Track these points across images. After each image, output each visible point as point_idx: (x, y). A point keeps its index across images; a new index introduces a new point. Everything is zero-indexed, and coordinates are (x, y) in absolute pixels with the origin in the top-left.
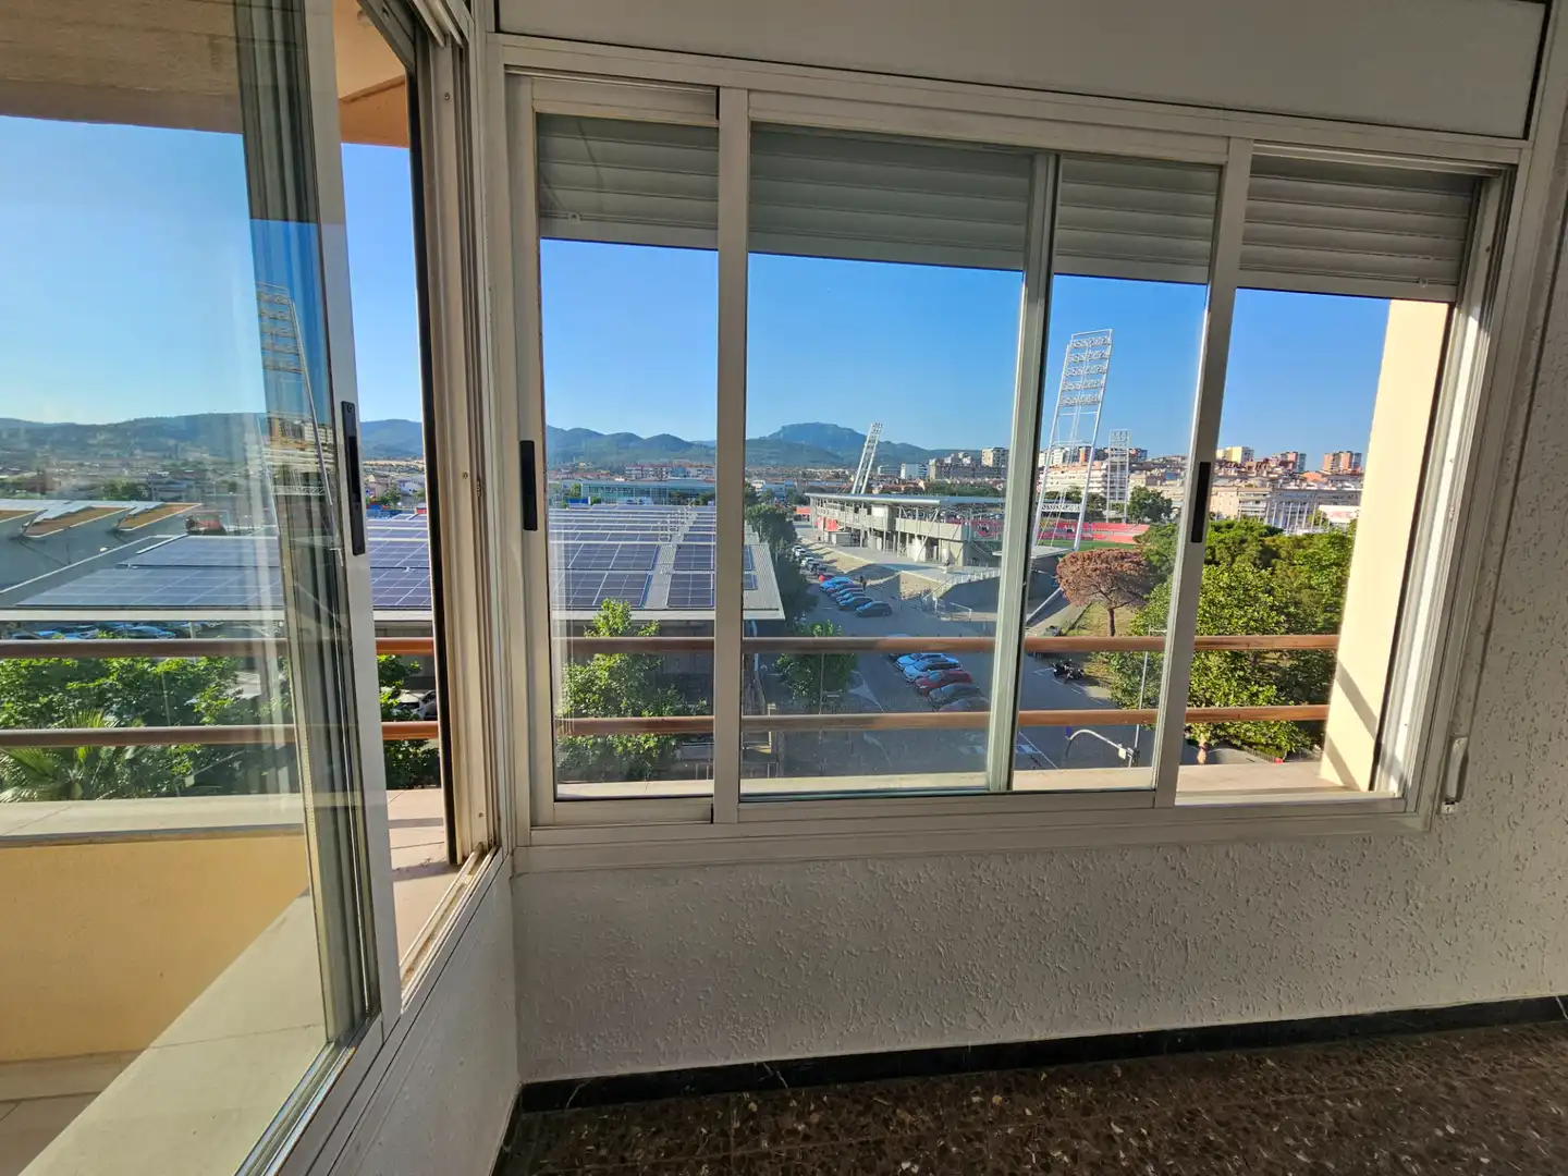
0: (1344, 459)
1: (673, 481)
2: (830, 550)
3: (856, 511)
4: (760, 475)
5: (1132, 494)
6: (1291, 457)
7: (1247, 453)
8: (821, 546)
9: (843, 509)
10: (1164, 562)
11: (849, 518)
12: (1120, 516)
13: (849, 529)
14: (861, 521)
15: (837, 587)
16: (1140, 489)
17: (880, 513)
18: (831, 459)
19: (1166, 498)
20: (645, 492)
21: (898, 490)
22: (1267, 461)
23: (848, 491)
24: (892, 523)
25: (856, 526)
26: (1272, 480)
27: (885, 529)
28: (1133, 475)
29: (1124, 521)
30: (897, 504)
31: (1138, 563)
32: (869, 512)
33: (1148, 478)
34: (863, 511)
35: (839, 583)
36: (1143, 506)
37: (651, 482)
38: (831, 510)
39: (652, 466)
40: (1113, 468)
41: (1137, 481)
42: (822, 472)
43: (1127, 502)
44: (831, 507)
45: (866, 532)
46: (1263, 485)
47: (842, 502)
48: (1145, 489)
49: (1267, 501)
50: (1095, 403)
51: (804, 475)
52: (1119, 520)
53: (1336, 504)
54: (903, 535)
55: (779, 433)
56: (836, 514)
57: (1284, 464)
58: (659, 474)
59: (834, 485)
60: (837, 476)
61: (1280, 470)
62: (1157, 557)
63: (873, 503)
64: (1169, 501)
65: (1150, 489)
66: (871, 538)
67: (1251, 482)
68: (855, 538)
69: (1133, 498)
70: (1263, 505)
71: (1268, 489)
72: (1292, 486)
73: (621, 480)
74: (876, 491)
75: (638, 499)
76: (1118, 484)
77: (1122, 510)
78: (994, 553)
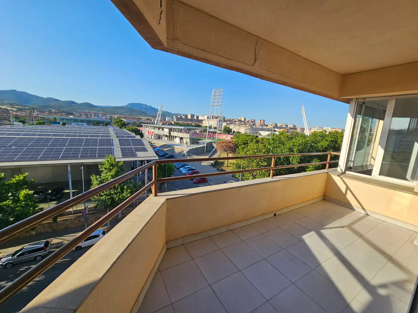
0: (262, 121)
1: (93, 118)
2: (152, 140)
3: (159, 129)
4: (124, 118)
6: (253, 120)
7: (245, 119)
8: (149, 139)
9: (154, 129)
10: (238, 144)
11: (156, 131)
13: (157, 135)
14: (161, 132)
15: (158, 150)
16: (225, 126)
17: (166, 131)
18: (145, 114)
19: (231, 128)
20: (82, 121)
21: (167, 124)
22: (249, 121)
23: (154, 124)
24: (170, 133)
25: (160, 134)
26: (251, 125)
27: (168, 134)
29: (222, 134)
30: (171, 128)
31: (233, 144)
32: (163, 130)
33: (227, 124)
34: (161, 130)
35: (158, 149)
36: (226, 130)
37: (84, 117)
38: (151, 129)
39: (84, 112)
40: (220, 121)
41: (224, 124)
42: (143, 118)
43: (223, 129)
44: (150, 128)
45: (162, 135)
46: (249, 126)
47: (154, 127)
48: (226, 126)
49: (250, 130)
50: (219, 106)
51: (138, 118)
52: (221, 133)
53: (262, 131)
54: (173, 136)
55: (128, 105)
56: (152, 130)
57: (252, 122)
58: (86, 115)
59: (147, 122)
60: (148, 119)
61: (252, 123)
62: (237, 142)
63: (164, 127)
64: (231, 129)
65: (227, 126)
66: (164, 137)
67: (247, 125)
68: (159, 137)
69: (224, 128)
70: (249, 131)
71: (250, 127)
72: (254, 127)
73: (72, 116)
74: (160, 124)
75: (81, 123)
76: (221, 125)
77: (222, 131)
78: (199, 141)
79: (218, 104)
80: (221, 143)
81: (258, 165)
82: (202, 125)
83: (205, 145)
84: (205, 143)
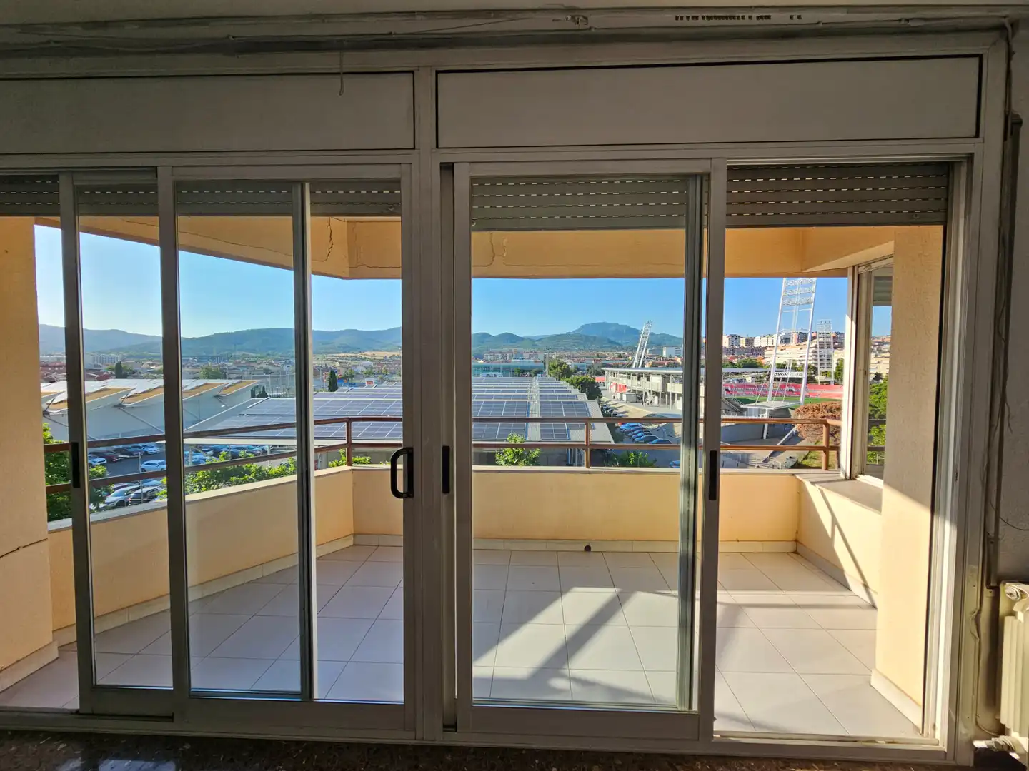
1: (514, 362)
2: (623, 405)
3: (639, 378)
4: (569, 357)
5: (837, 364)
8: (615, 402)
9: (629, 378)
10: (876, 412)
11: (634, 384)
12: (828, 379)
13: (634, 391)
14: (643, 386)
15: (632, 429)
17: (656, 382)
18: (613, 344)
20: (497, 369)
21: (663, 364)
23: (630, 366)
24: (664, 386)
25: (638, 388)
27: (660, 390)
28: (836, 351)
29: (832, 383)
30: (666, 374)
32: (648, 380)
34: (644, 379)
35: (632, 426)
37: (499, 362)
38: (620, 379)
39: (500, 352)
40: (822, 346)
41: (839, 355)
42: (610, 355)
43: (833, 369)
44: (621, 376)
45: (646, 393)
47: (629, 374)
50: (808, 303)
51: (598, 356)
52: (828, 383)
54: (673, 394)
55: (579, 330)
56: (625, 381)
58: (504, 357)
59: (618, 362)
60: (620, 356)
63: (650, 373)
66: (650, 398)
68: (639, 397)
69: (837, 367)
73: (481, 362)
74: (647, 366)
75: (493, 373)
76: (826, 358)
77: (831, 376)
78: (742, 406)
79: (804, 300)
80: (811, 412)
82: (764, 361)
83: (766, 416)
84: (764, 411)
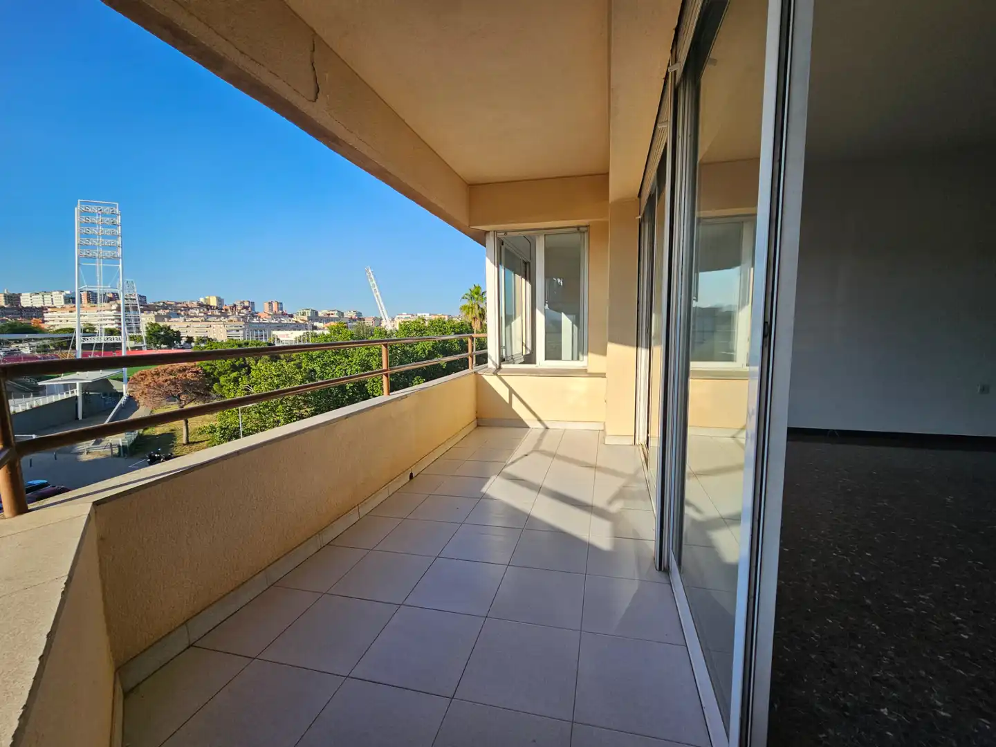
0: (275, 305)
5: (147, 328)
6: (246, 304)
7: (220, 300)
12: (139, 344)
16: (152, 325)
19: (175, 330)
22: (235, 306)
26: (243, 317)
28: (143, 314)
29: (146, 348)
31: (197, 372)
33: (156, 316)
36: (158, 338)
40: (126, 309)
41: (147, 319)
43: (144, 334)
46: (239, 320)
48: (156, 324)
49: (244, 329)
50: (115, 258)
52: (140, 347)
53: (279, 330)
57: (246, 308)
61: (244, 311)
62: (209, 367)
64: (178, 333)
65: (161, 324)
67: (231, 318)
69: (148, 331)
70: (241, 332)
71: (242, 323)
72: (255, 321)
76: (133, 322)
77: (142, 341)
78: (40, 384)
79: (109, 253)
80: (149, 378)
81: (291, 418)
82: (45, 326)
83: (77, 392)
84: (74, 386)
